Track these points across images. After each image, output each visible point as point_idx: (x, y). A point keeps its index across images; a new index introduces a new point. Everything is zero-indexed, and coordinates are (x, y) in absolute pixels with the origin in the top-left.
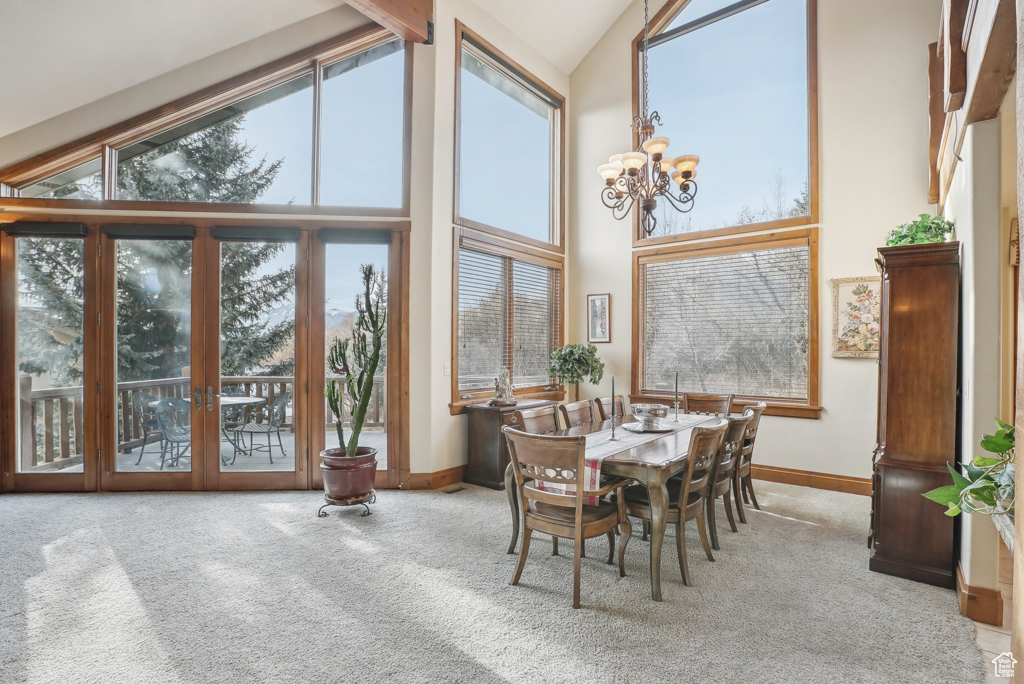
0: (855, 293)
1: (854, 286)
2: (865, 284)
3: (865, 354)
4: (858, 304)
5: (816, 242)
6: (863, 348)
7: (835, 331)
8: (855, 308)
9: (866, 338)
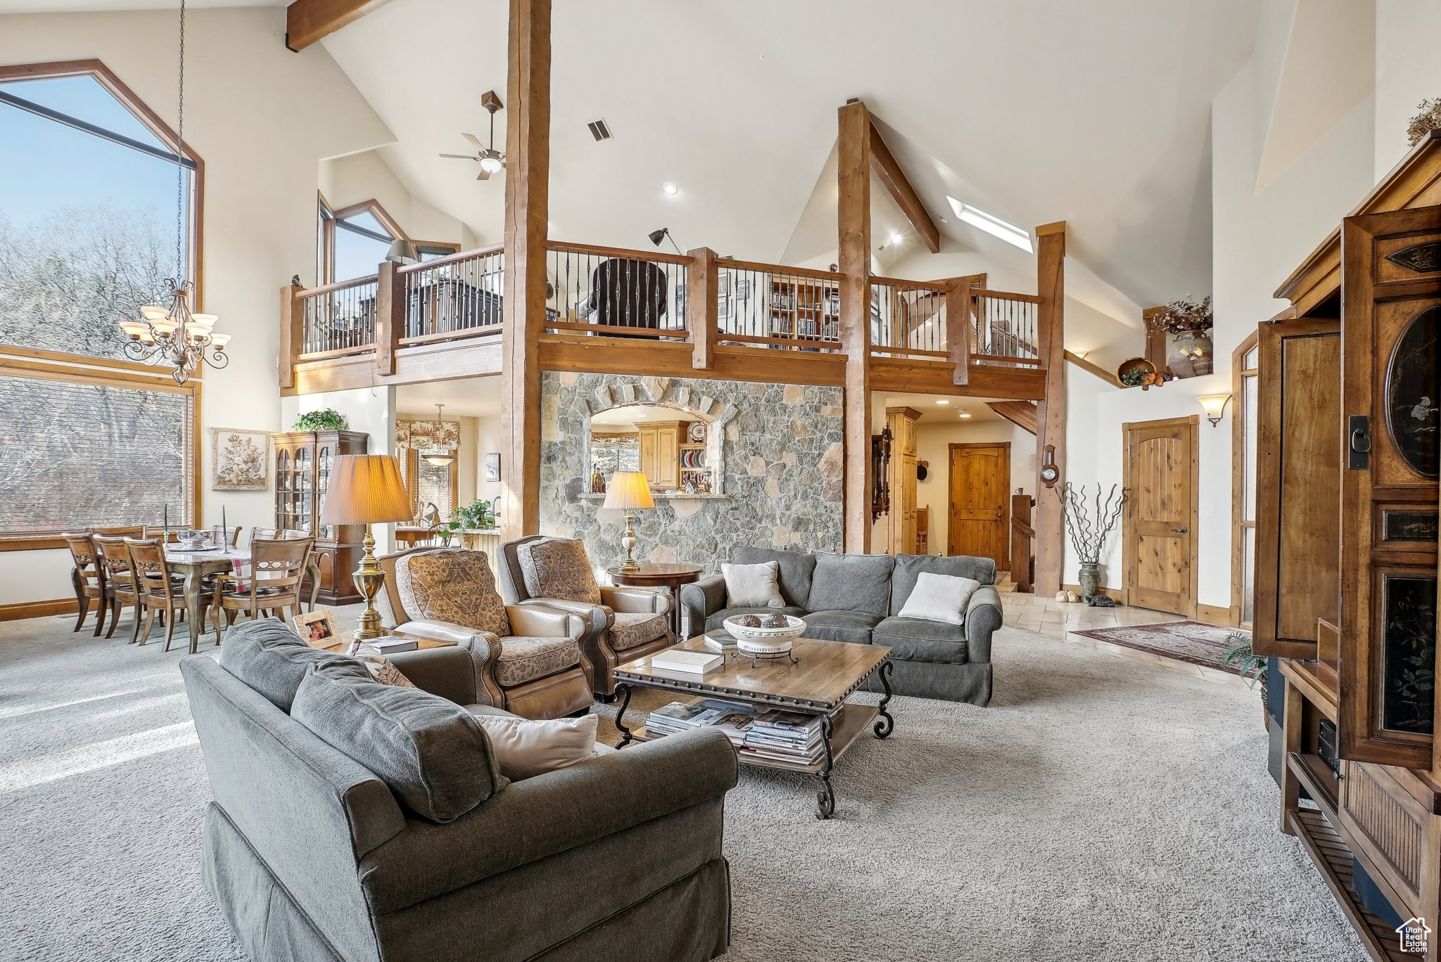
0: (230, 440)
1: (229, 435)
2: (237, 435)
3: (237, 488)
4: (232, 449)
5: (199, 394)
6: (236, 483)
7: (215, 469)
8: (230, 452)
9: (238, 475)
